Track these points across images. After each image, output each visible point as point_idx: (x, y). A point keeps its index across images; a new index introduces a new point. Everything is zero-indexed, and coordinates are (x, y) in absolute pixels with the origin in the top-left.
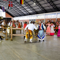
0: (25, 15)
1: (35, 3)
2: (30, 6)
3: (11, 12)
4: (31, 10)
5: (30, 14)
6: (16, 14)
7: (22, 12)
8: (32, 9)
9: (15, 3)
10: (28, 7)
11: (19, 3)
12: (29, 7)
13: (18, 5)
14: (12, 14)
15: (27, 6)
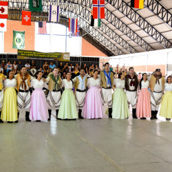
0: (150, 47)
2: (169, 16)
3: (100, 39)
5: (170, 44)
6: (118, 45)
7: (141, 38)
9: (116, 5)
10: (162, 19)
11: (130, 4)
12: (165, 19)
13: (125, 12)
14: (103, 44)
15: (157, 14)
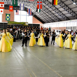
0: (60, 20)
1: (75, 2)
2: (68, 8)
3: (40, 17)
4: (69, 12)
5: (68, 19)
6: (47, 19)
7: (56, 17)
8: (71, 11)
9: (46, 4)
10: (65, 9)
11: (52, 3)
13: (50, 6)
14: (41, 19)
15: (63, 7)
